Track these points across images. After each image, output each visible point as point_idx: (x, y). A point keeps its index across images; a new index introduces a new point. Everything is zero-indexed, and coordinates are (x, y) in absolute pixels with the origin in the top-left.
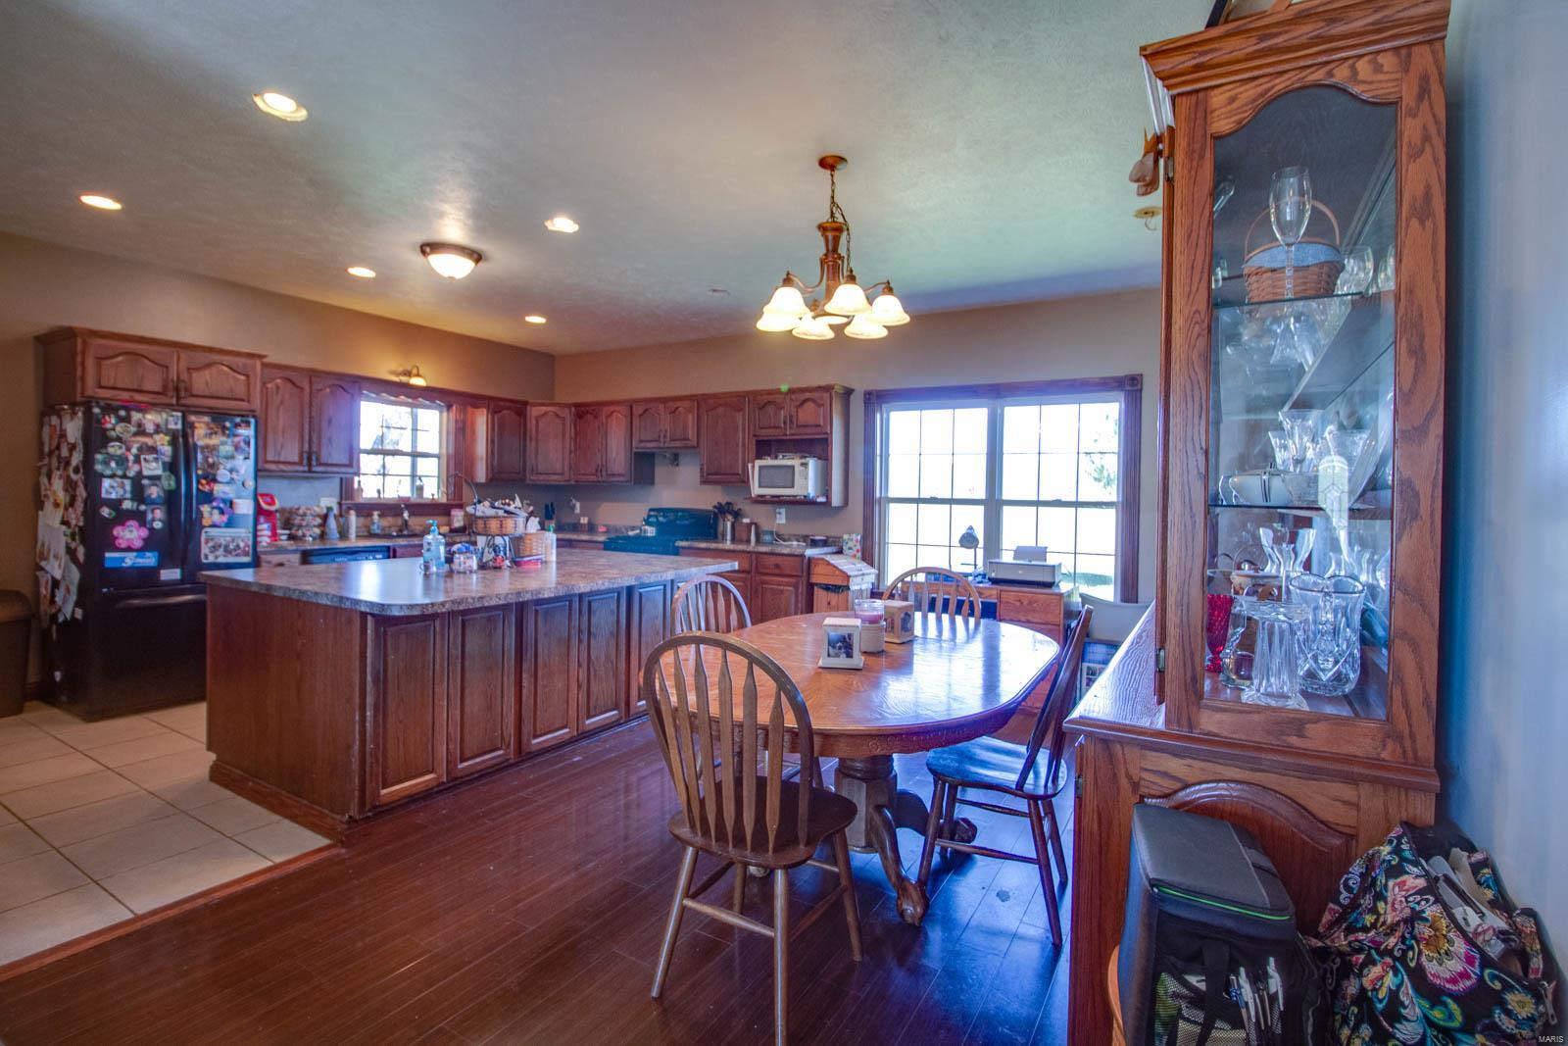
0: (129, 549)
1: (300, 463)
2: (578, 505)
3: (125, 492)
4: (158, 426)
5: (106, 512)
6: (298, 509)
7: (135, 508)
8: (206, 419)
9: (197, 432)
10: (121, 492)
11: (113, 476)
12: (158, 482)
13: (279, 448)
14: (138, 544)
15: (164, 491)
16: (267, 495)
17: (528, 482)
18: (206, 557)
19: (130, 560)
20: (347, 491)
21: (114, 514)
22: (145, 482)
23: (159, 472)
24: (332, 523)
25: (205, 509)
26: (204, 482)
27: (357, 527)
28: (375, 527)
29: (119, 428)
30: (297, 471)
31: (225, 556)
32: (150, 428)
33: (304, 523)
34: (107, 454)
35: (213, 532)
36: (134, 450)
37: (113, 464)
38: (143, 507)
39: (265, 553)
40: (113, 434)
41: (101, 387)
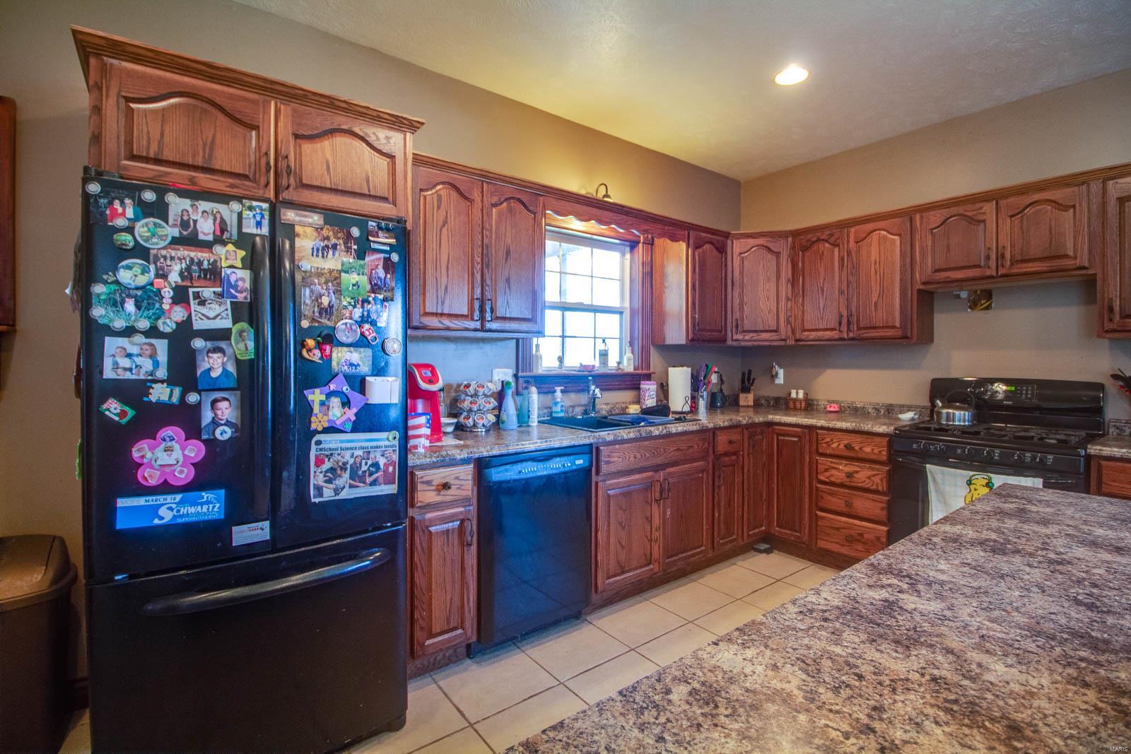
0: (165, 488)
1: (469, 317)
2: (781, 372)
3: (156, 364)
4: (223, 226)
5: (113, 408)
6: (468, 386)
7: (175, 400)
8: (316, 219)
9: (299, 243)
10: (147, 365)
11: (129, 332)
12: (223, 345)
13: (441, 293)
14: (184, 475)
15: (238, 362)
16: (427, 366)
17: (729, 342)
18: (319, 490)
19: (168, 511)
20: (523, 357)
21: (131, 413)
22: (198, 343)
23: (226, 323)
24: (510, 405)
25: (316, 396)
26: (311, 343)
27: (539, 409)
28: (558, 409)
29: (141, 229)
30: (467, 329)
31: (351, 486)
32: (206, 229)
33: (475, 408)
34: (117, 282)
35: (331, 441)
36: (174, 277)
37: (130, 306)
38: (193, 398)
39: (423, 467)
40: (126, 238)
41: (133, 157)
